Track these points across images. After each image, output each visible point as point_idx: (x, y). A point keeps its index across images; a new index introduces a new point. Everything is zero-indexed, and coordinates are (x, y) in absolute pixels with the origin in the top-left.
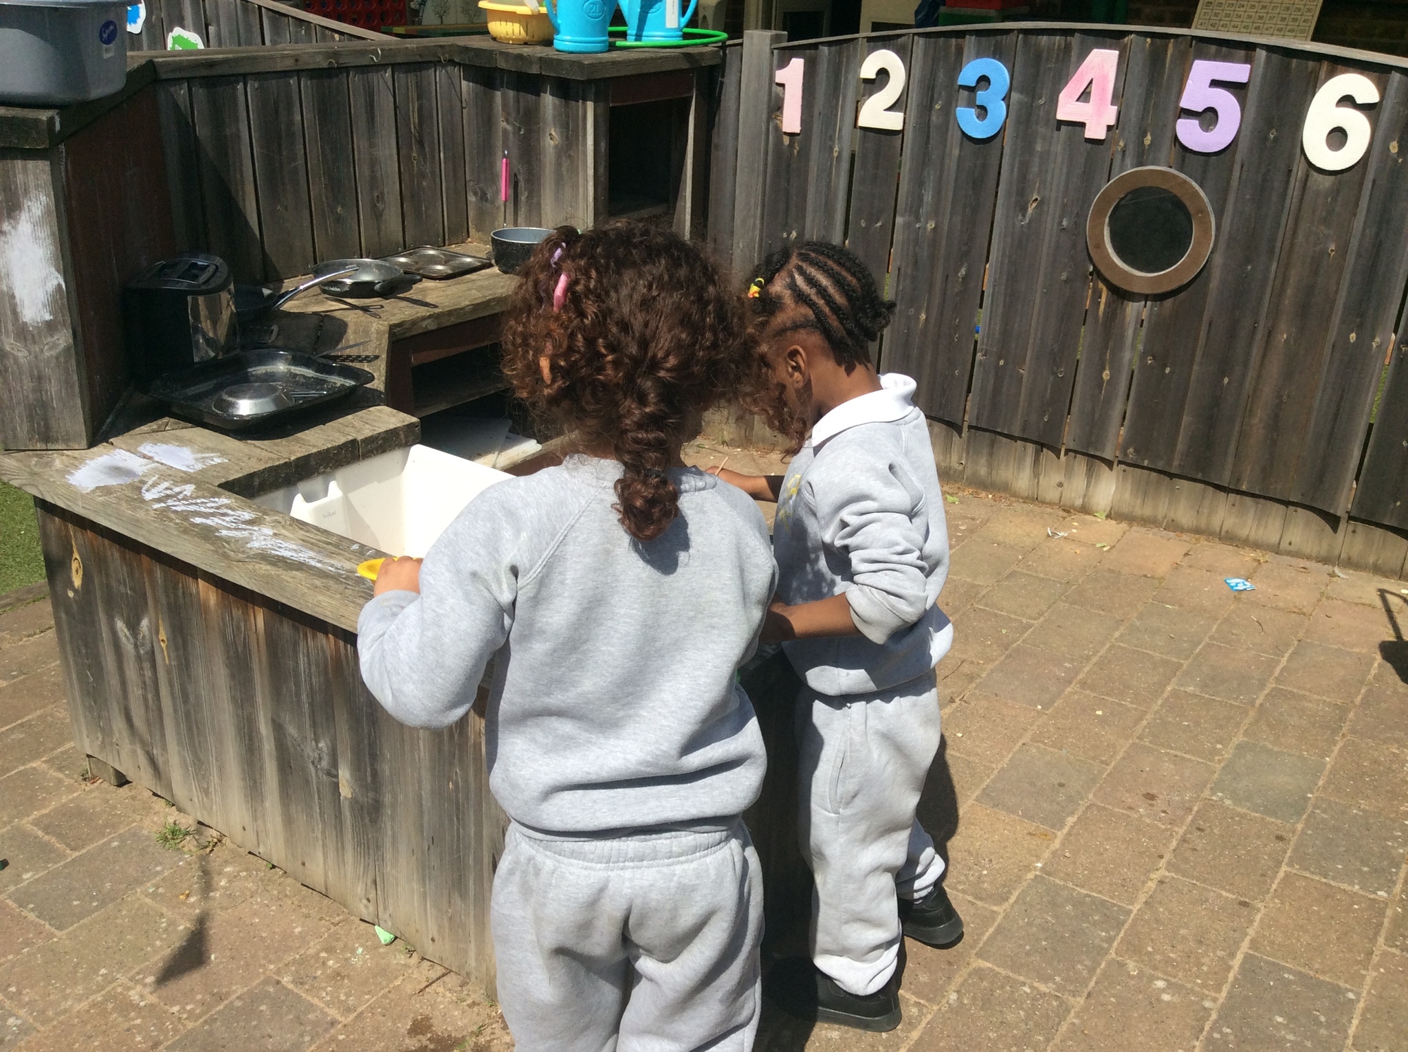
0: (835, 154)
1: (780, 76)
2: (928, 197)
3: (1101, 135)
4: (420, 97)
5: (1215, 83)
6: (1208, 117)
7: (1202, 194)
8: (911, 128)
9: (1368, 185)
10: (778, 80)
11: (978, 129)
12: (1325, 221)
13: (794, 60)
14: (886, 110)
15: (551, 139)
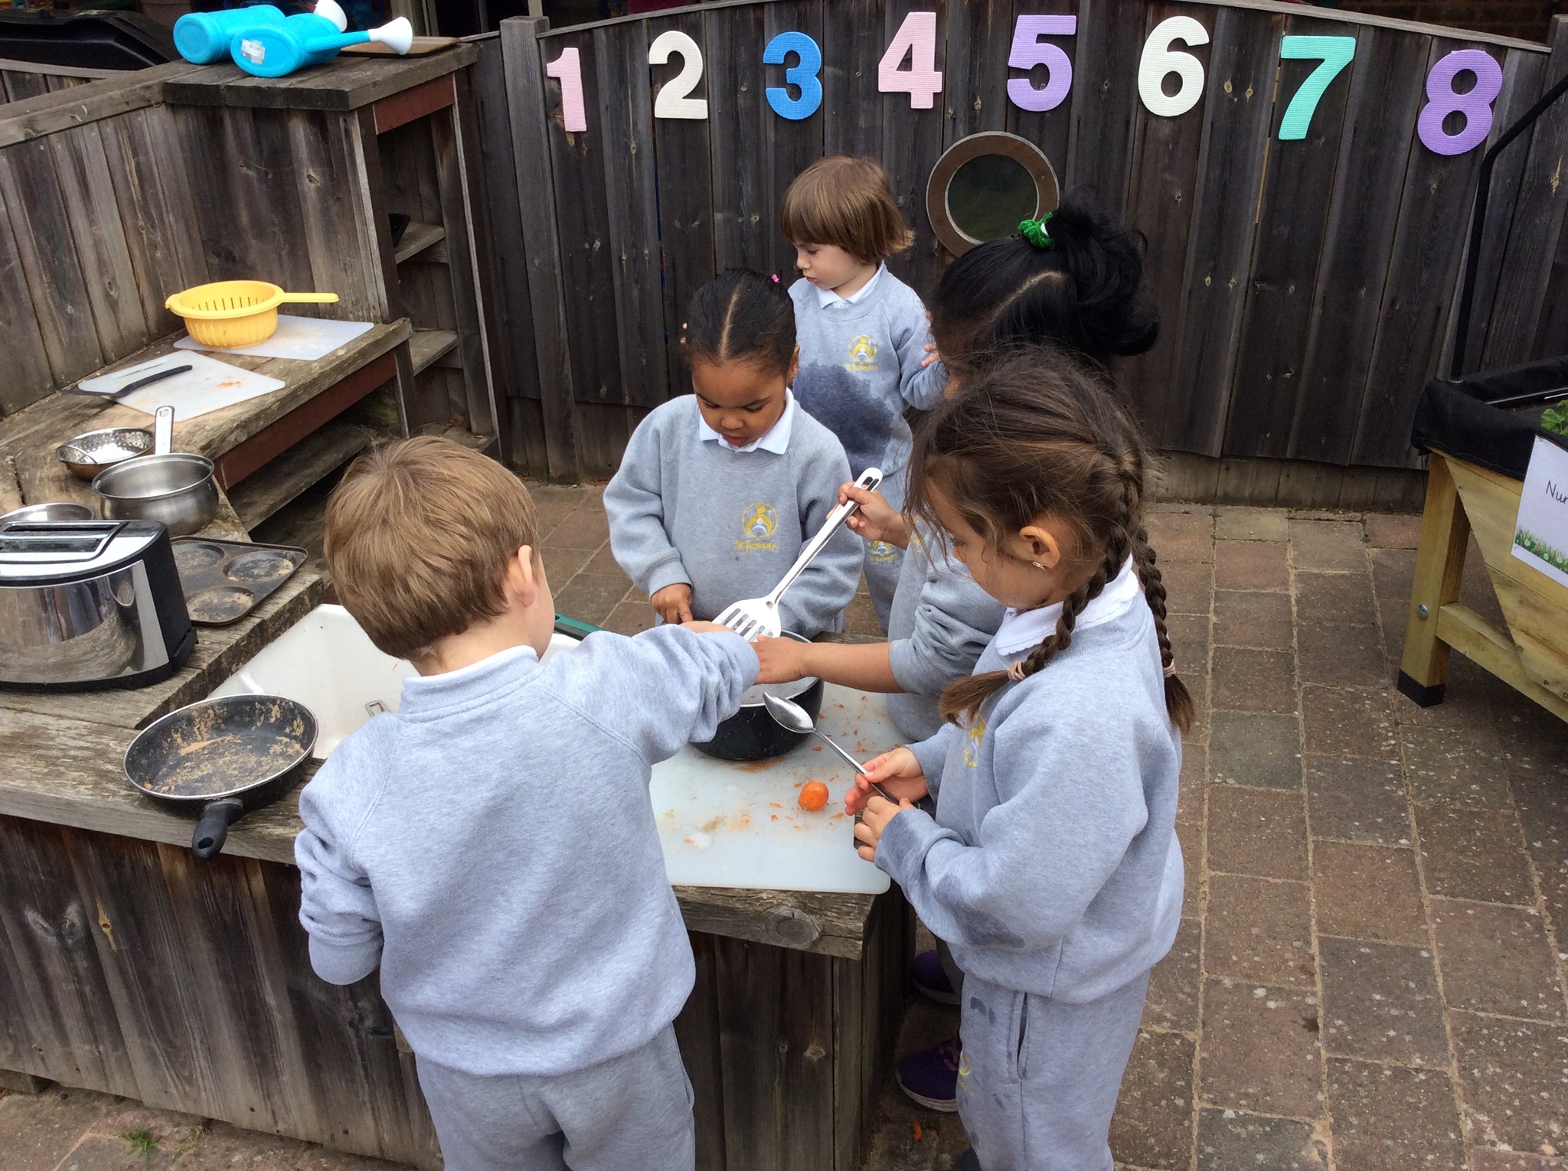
0: (634, 152)
1: (553, 69)
2: (748, 189)
3: (929, 105)
4: (135, 154)
5: (1042, 38)
6: (1039, 75)
7: (1043, 155)
8: (716, 114)
9: (1207, 126)
10: (550, 74)
11: (792, 110)
12: (1168, 168)
13: (566, 50)
14: (685, 98)
15: (310, 181)
